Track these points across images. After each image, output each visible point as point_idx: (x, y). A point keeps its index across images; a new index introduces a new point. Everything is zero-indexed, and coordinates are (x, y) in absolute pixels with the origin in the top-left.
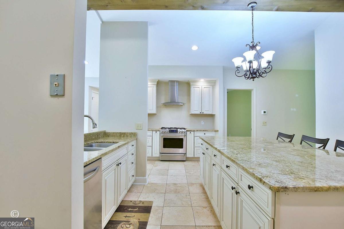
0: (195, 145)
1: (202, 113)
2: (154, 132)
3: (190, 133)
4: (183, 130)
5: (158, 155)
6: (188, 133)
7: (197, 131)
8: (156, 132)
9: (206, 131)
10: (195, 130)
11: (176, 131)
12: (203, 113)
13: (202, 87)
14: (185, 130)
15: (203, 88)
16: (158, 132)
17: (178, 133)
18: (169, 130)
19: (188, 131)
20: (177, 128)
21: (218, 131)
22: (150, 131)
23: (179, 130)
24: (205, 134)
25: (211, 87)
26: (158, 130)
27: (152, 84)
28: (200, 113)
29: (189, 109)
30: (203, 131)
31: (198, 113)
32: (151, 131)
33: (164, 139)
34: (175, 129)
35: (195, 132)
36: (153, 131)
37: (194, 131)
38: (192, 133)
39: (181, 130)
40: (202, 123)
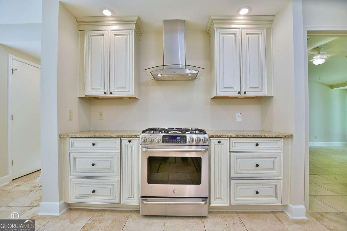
0: (233, 174)
1: (242, 94)
2: (125, 141)
3: (220, 142)
4: (202, 136)
5: (134, 200)
6: (214, 142)
7: (238, 137)
8: (130, 141)
9: (260, 137)
10: (233, 135)
11: (183, 140)
12: (245, 93)
13: (241, 33)
14: (206, 136)
15: (244, 34)
16: (135, 142)
17: (188, 143)
18: (163, 136)
19: (212, 137)
20: (185, 131)
21: (291, 136)
22: (113, 139)
23: (188, 135)
24: (257, 145)
25: (263, 32)
26: (136, 137)
27: (121, 29)
28: (239, 93)
29: (211, 84)
30: (254, 137)
31: (233, 93)
32: (118, 140)
33: (151, 160)
34: (179, 133)
35: (231, 140)
36: (121, 137)
37: (229, 137)
38: (224, 141)
39: (194, 136)
40: (239, 117)
